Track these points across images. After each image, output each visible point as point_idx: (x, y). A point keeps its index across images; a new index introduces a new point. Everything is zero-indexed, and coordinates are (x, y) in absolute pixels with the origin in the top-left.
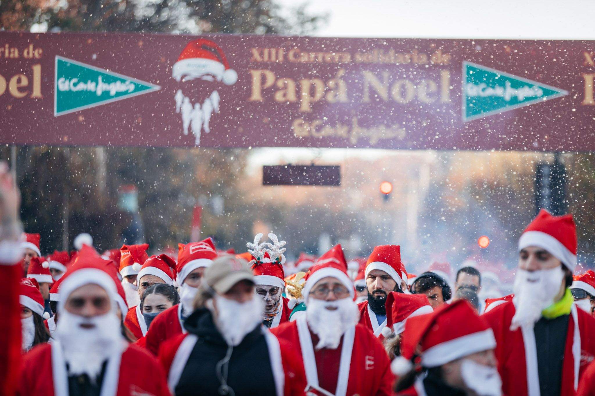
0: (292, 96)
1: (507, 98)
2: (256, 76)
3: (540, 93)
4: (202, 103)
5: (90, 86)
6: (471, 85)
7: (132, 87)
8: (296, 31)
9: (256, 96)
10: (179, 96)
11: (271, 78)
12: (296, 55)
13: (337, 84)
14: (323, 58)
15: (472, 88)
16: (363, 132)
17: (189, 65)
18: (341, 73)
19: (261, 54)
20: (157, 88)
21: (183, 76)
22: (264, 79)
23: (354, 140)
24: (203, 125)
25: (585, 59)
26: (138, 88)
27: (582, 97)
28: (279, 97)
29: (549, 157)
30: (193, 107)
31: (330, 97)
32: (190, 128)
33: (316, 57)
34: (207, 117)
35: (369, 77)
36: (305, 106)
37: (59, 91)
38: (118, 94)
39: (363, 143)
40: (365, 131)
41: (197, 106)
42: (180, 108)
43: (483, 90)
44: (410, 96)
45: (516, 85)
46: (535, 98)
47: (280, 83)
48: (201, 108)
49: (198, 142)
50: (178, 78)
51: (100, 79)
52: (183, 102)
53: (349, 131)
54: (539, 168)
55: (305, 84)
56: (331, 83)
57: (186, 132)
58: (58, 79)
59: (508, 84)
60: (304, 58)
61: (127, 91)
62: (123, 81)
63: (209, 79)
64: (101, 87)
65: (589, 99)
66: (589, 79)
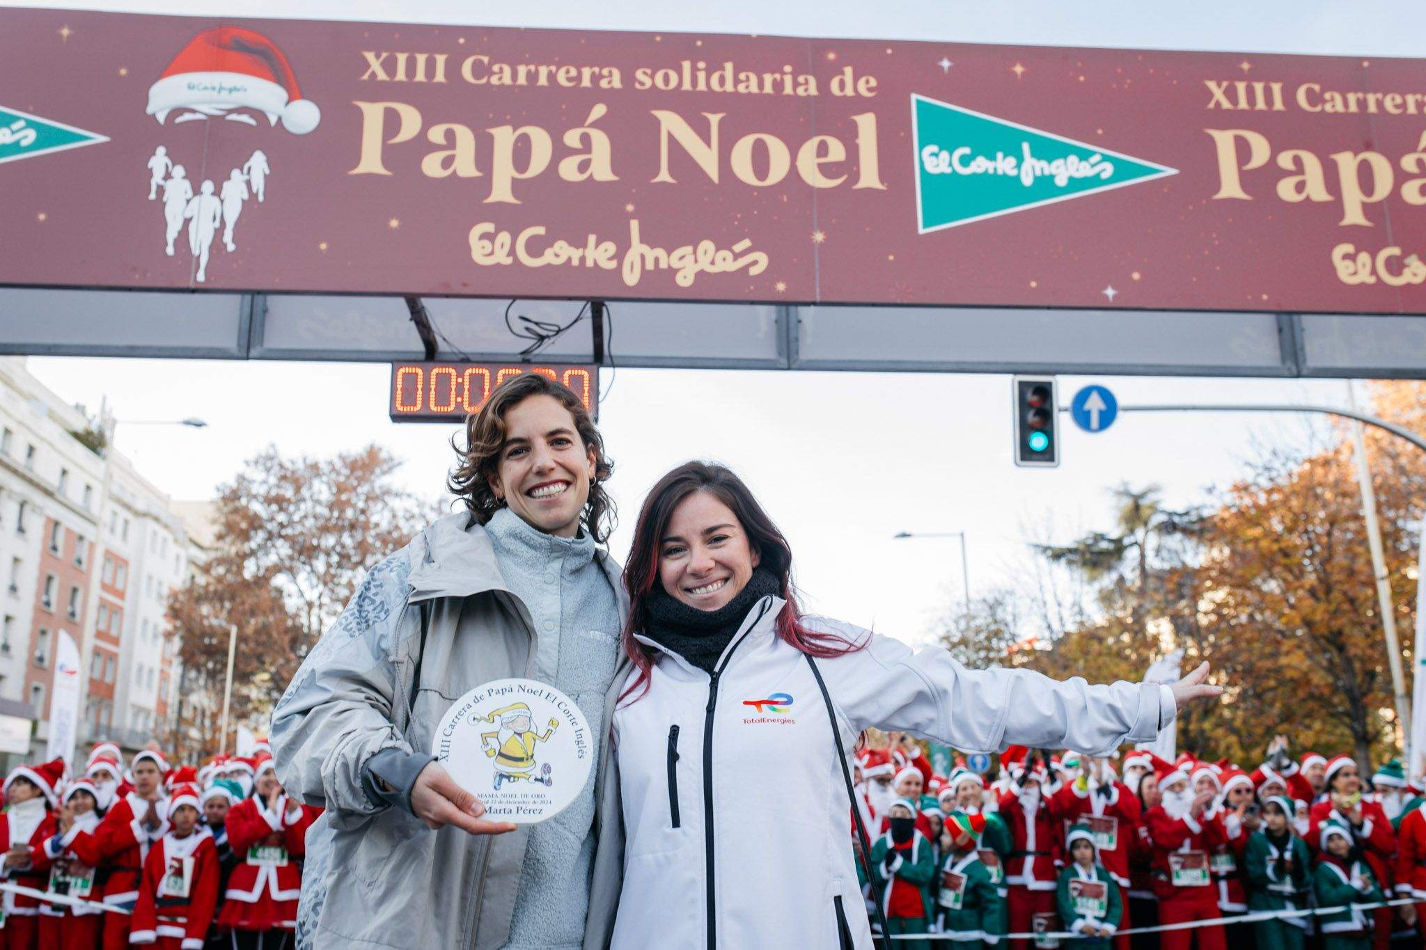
0: (466, 166)
1: (1027, 181)
2: (373, 114)
3: (1108, 170)
4: (219, 180)
6: (933, 148)
7: (31, 136)
9: (371, 161)
10: (159, 161)
11: (411, 121)
12: (479, 70)
13: (586, 139)
14: (552, 77)
15: (936, 155)
16: (656, 256)
17: (191, 87)
18: (599, 111)
19: (390, 66)
20: (101, 139)
22: (392, 123)
23: (631, 278)
24: (219, 233)
25: (1210, 95)
26: (45, 138)
27: (1215, 182)
28: (432, 166)
30: (197, 191)
31: (569, 170)
32: (183, 239)
33: (532, 77)
34: (232, 214)
35: (671, 123)
36: (501, 192)
40: (660, 252)
41: (208, 186)
42: (161, 191)
43: (965, 161)
44: (778, 171)
45: (1046, 152)
46: (1095, 180)
47: (436, 134)
48: (217, 192)
49: (201, 277)
50: (161, 118)
52: (168, 176)
53: (620, 256)
55: (504, 138)
56: (572, 138)
57: (170, 250)
59: (1026, 147)
60: (503, 76)
61: (17, 143)
63: (245, 118)
65: (1231, 187)
66: (1224, 141)
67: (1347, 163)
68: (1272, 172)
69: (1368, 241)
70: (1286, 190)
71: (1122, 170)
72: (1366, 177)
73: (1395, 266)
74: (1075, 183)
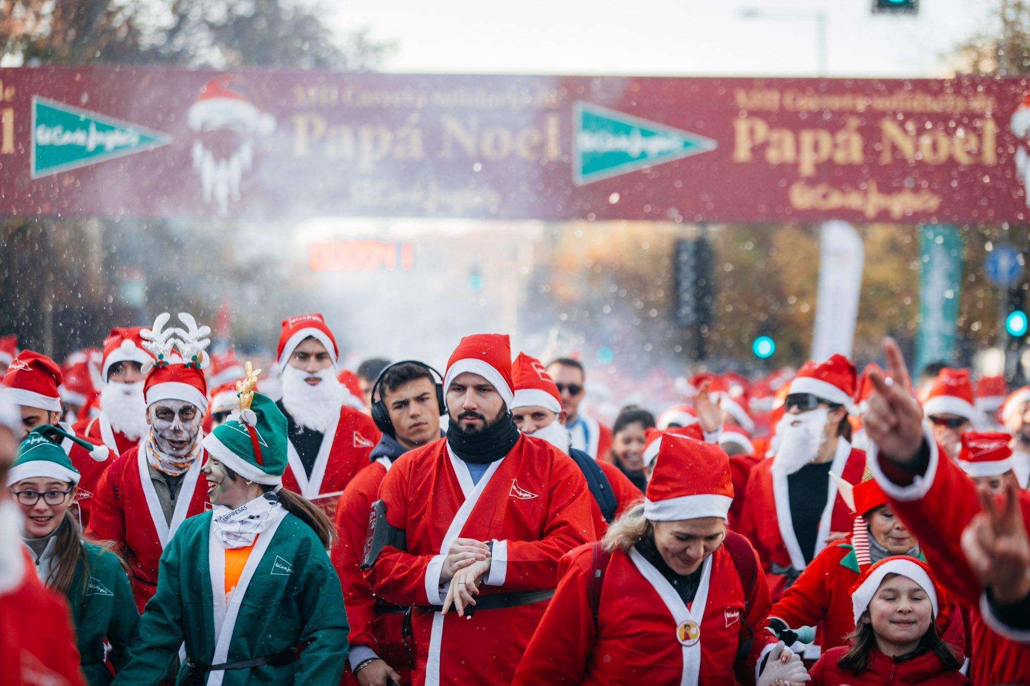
1: (635, 152)
2: (301, 124)
3: (679, 145)
4: (228, 158)
5: (78, 138)
7: (135, 139)
8: (353, 64)
9: (302, 150)
10: (198, 151)
11: (320, 126)
12: (354, 96)
13: (408, 134)
15: (589, 138)
16: (444, 198)
18: (415, 118)
20: (169, 140)
21: (204, 125)
22: (311, 128)
23: (431, 207)
24: (231, 189)
26: (143, 139)
29: (690, 232)
30: (218, 166)
31: (399, 152)
32: (213, 194)
34: (236, 177)
35: (452, 124)
36: (365, 165)
37: (38, 146)
38: (117, 148)
39: (444, 211)
41: (223, 162)
42: (200, 168)
43: (604, 141)
44: (505, 149)
45: (646, 134)
46: (672, 152)
48: (228, 165)
49: (223, 211)
50: (197, 127)
51: (93, 128)
52: (203, 159)
53: (425, 197)
54: (678, 246)
55: (367, 135)
56: (401, 132)
57: (208, 198)
58: (37, 126)
59: (636, 133)
60: (366, 99)
61: (130, 144)
62: (123, 131)
64: (93, 139)
65: (743, 152)
66: (742, 126)
67: (807, 138)
68: (765, 145)
69: (812, 182)
70: (773, 156)
71: (687, 144)
72: (816, 147)
73: (825, 196)
74: (661, 154)
